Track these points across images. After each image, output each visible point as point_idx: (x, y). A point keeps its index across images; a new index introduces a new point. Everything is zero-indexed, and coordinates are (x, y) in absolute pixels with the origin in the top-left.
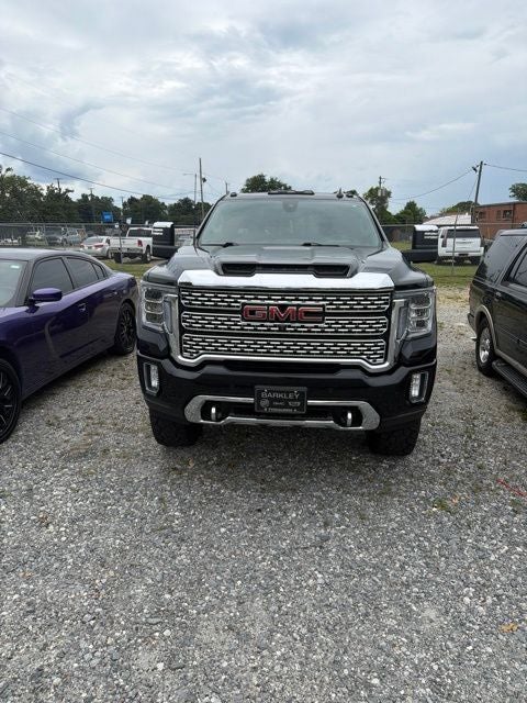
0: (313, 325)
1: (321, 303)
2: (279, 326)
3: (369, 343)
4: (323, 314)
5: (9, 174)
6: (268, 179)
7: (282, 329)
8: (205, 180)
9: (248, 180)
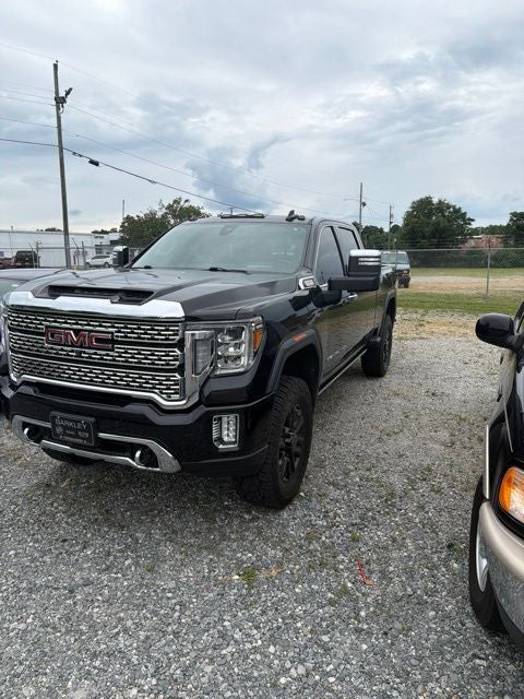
0: (104, 353)
1: (111, 330)
2: (76, 351)
3: (161, 376)
4: (113, 341)
5: (187, 205)
6: (435, 201)
7: (79, 354)
8: (364, 204)
9: (414, 203)
